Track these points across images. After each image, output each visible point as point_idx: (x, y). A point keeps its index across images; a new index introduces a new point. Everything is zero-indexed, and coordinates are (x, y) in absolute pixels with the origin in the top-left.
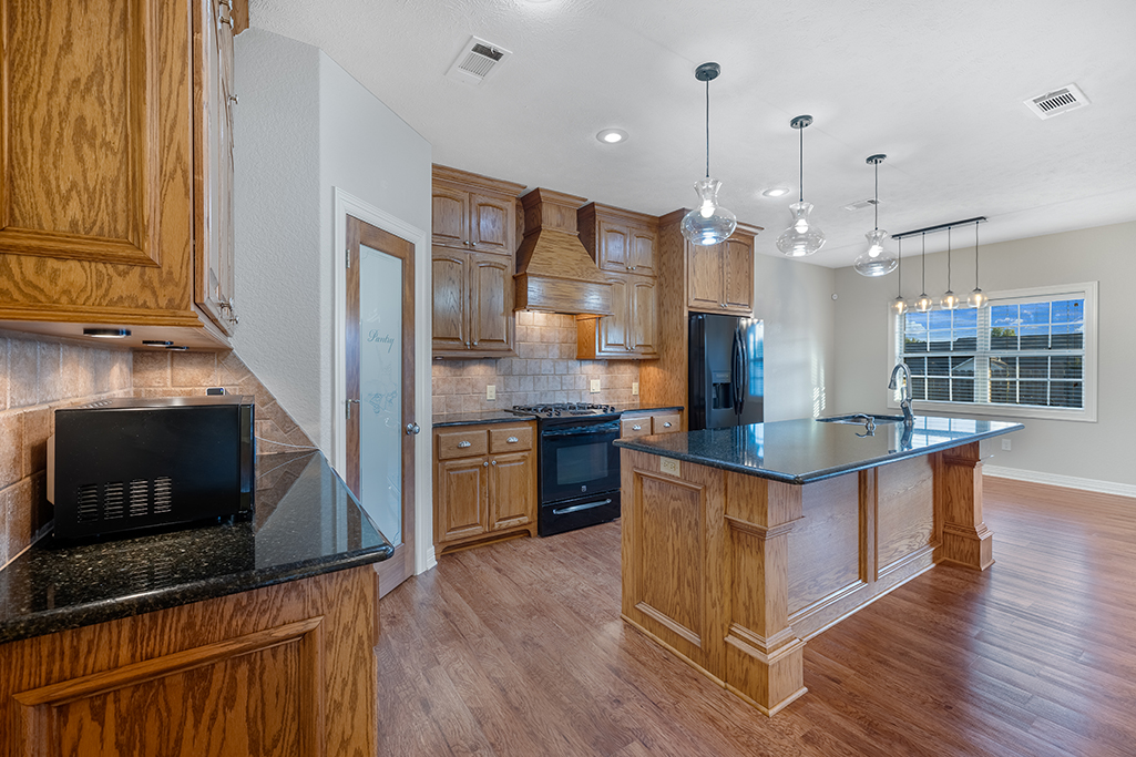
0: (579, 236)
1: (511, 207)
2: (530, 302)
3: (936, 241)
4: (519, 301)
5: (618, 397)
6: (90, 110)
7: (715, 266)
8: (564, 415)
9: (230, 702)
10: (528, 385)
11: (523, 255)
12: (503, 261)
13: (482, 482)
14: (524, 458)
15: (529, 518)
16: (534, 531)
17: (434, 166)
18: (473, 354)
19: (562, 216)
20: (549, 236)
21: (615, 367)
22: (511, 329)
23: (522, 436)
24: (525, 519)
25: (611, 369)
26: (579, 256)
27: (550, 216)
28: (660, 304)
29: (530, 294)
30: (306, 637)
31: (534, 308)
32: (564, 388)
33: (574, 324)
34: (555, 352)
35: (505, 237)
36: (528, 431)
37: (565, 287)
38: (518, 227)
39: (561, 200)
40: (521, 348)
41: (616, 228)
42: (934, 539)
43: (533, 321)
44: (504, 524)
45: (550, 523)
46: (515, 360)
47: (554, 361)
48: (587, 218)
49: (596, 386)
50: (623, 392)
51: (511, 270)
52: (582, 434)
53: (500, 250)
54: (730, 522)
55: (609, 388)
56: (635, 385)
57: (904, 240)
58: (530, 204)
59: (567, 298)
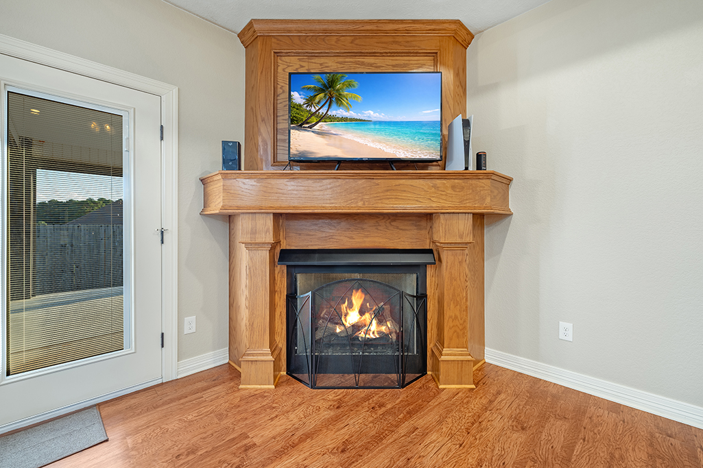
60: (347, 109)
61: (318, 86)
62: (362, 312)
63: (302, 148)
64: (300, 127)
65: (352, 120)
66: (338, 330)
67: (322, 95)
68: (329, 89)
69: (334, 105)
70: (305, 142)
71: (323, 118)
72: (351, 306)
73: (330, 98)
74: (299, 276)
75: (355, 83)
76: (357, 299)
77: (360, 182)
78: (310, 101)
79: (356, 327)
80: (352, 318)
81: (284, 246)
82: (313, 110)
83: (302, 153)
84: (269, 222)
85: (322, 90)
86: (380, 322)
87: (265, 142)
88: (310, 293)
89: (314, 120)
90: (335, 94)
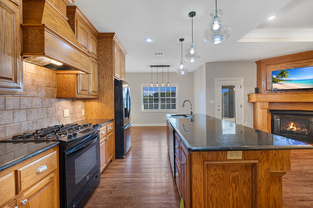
0: (68, 21)
5: (77, 118)
19: (59, 2)
21: (75, 102)
25: (73, 103)
26: (70, 33)
32: (49, 116)
33: (54, 76)
34: (43, 93)
41: (84, 27)
43: (25, 69)
47: (43, 99)
48: (68, 14)
49: (67, 113)
50: (78, 115)
55: (72, 113)
56: (83, 111)
60: (287, 78)
61: (279, 73)
62: (293, 126)
63: (275, 88)
64: (275, 83)
65: (288, 80)
66: (288, 129)
67: (280, 75)
68: (282, 74)
69: (283, 77)
70: (276, 86)
71: (280, 81)
72: (291, 125)
73: (282, 76)
74: (274, 116)
75: (289, 72)
76: (292, 124)
77: (294, 95)
78: (277, 77)
79: (292, 129)
80: (291, 127)
81: (270, 109)
82: (278, 79)
83: (276, 89)
84: (268, 104)
85: (280, 74)
86: (297, 128)
87: (264, 85)
88: (279, 119)
89: (278, 81)
90: (283, 75)
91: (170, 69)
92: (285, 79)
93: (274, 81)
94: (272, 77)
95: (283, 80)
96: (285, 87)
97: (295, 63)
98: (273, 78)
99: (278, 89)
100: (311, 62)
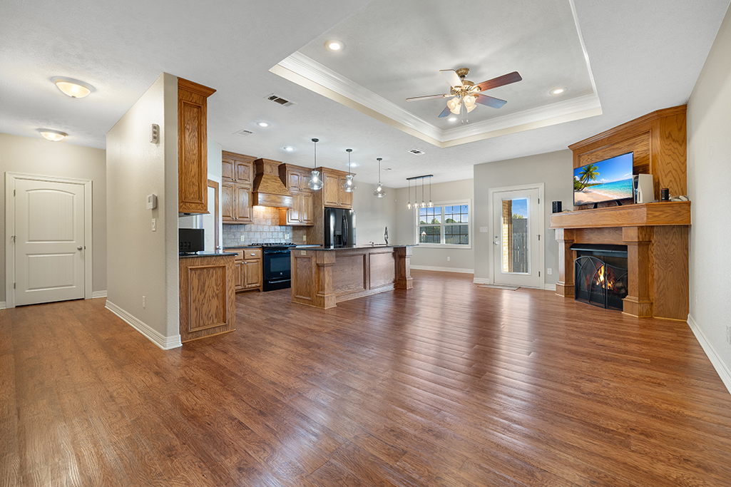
0: (279, 177)
1: (251, 165)
2: (259, 203)
3: (419, 181)
4: (254, 202)
5: (297, 242)
6: (194, 180)
7: (335, 189)
8: (272, 246)
9: (213, 276)
10: (257, 235)
11: (256, 183)
12: (248, 186)
13: (241, 269)
14: (258, 262)
15: (259, 284)
16: (261, 289)
17: (223, 151)
18: (236, 222)
19: (272, 169)
20: (266, 177)
22: (251, 213)
23: (257, 253)
24: (258, 285)
26: (279, 185)
27: (267, 169)
28: (314, 204)
29: (259, 200)
30: (224, 267)
31: (260, 205)
32: (273, 237)
33: (278, 211)
34: (269, 222)
35: (249, 178)
36: (259, 251)
37: (273, 197)
38: (254, 171)
39: (271, 162)
40: (255, 221)
41: (295, 173)
42: (395, 281)
43: (260, 210)
44: (250, 286)
45: (267, 287)
46: (252, 225)
47: (269, 226)
48: (282, 169)
49: (287, 237)
51: (251, 190)
52: (281, 253)
53: (247, 182)
54: (317, 264)
55: (293, 238)
56: (304, 237)
57: (411, 181)
58: (259, 164)
59: (274, 201)
60: (594, 180)
64: (578, 191)
65: (596, 184)
67: (585, 175)
68: (588, 172)
69: (589, 179)
71: (585, 186)
73: (588, 176)
75: (598, 167)
78: (581, 179)
81: (575, 242)
82: (583, 182)
85: (585, 173)
89: (583, 186)
90: (590, 174)
91: (431, 180)
92: (591, 182)
93: (577, 188)
94: (575, 179)
95: (589, 185)
96: (592, 197)
97: (613, 149)
98: (575, 182)
99: (582, 203)
100: (634, 143)
